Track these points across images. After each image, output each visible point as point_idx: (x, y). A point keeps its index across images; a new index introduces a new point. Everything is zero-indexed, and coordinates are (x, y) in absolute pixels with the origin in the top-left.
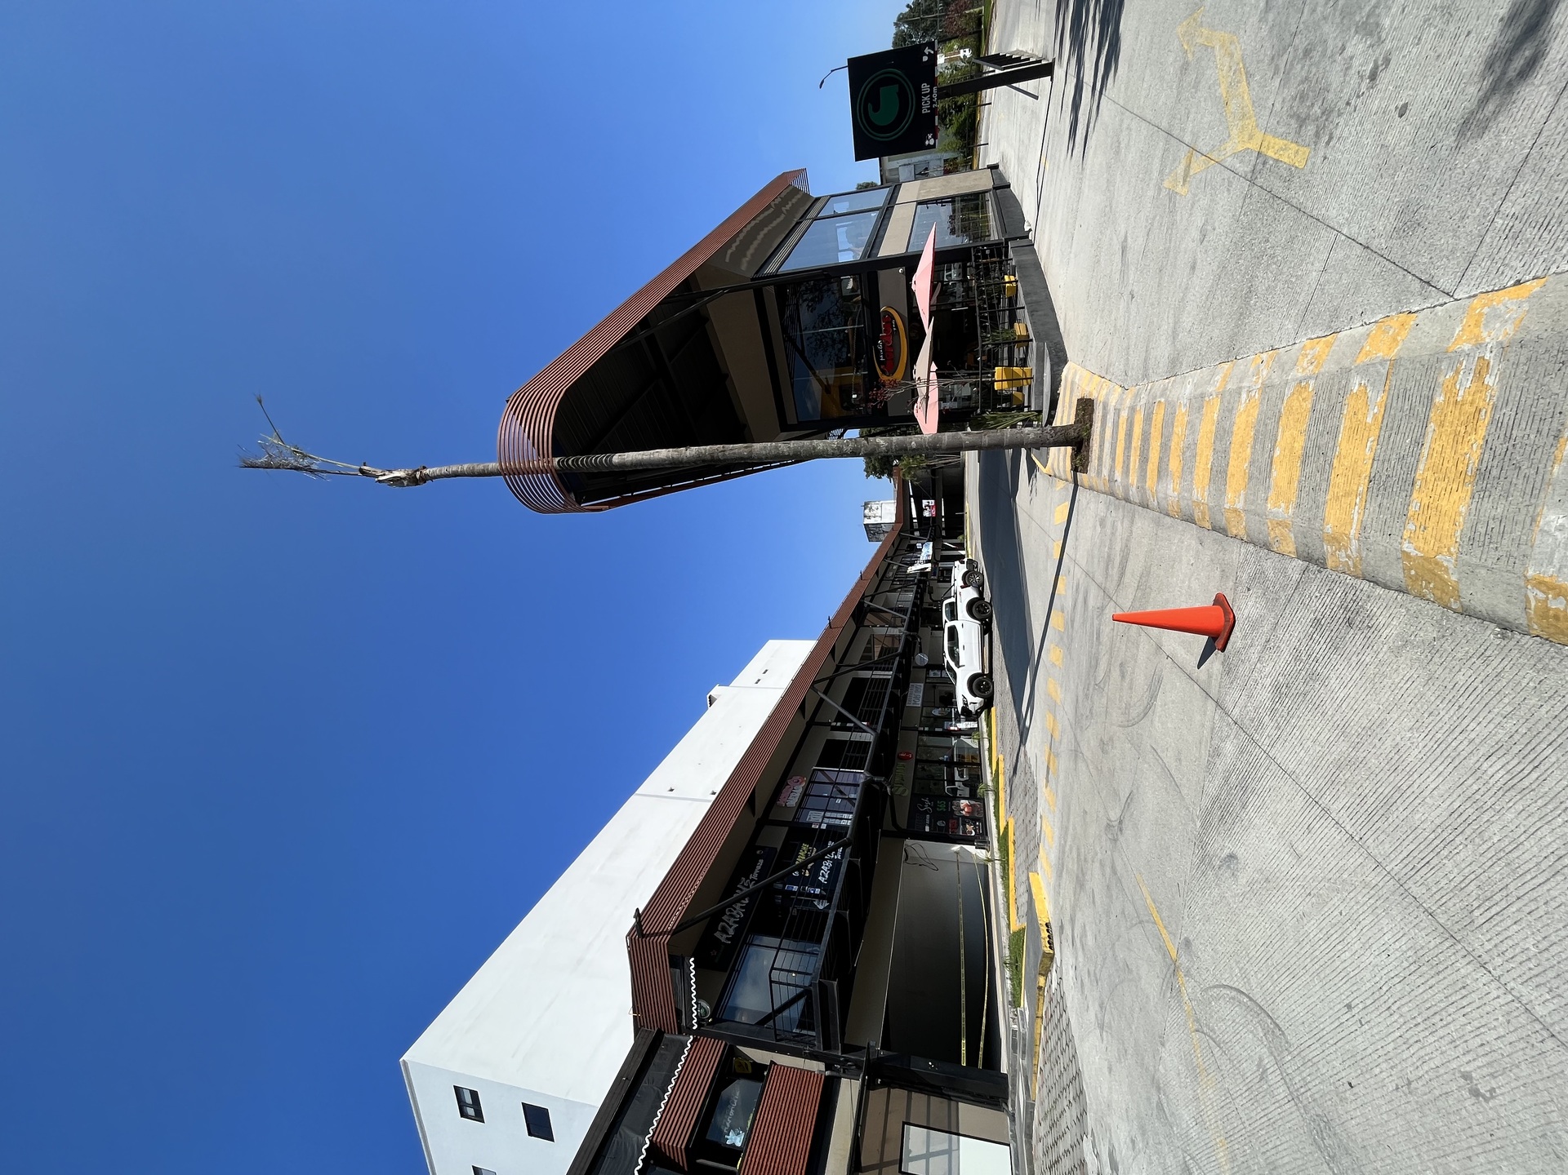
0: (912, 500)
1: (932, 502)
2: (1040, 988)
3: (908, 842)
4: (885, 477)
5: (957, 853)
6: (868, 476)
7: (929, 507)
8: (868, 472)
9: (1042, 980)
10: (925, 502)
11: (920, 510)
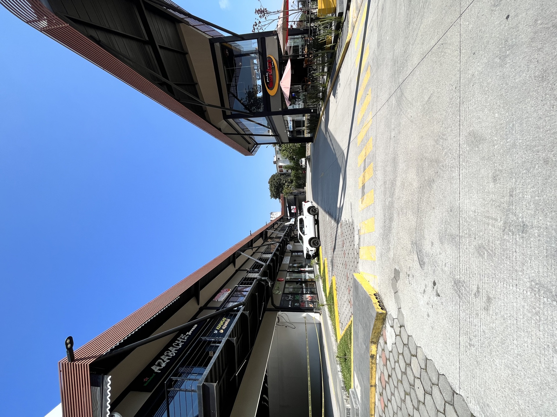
0: (288, 208)
1: (295, 207)
2: (372, 357)
3: (280, 313)
4: (278, 199)
5: (305, 318)
6: (271, 198)
7: (294, 209)
8: (271, 196)
9: (373, 347)
10: (292, 207)
11: (290, 210)
